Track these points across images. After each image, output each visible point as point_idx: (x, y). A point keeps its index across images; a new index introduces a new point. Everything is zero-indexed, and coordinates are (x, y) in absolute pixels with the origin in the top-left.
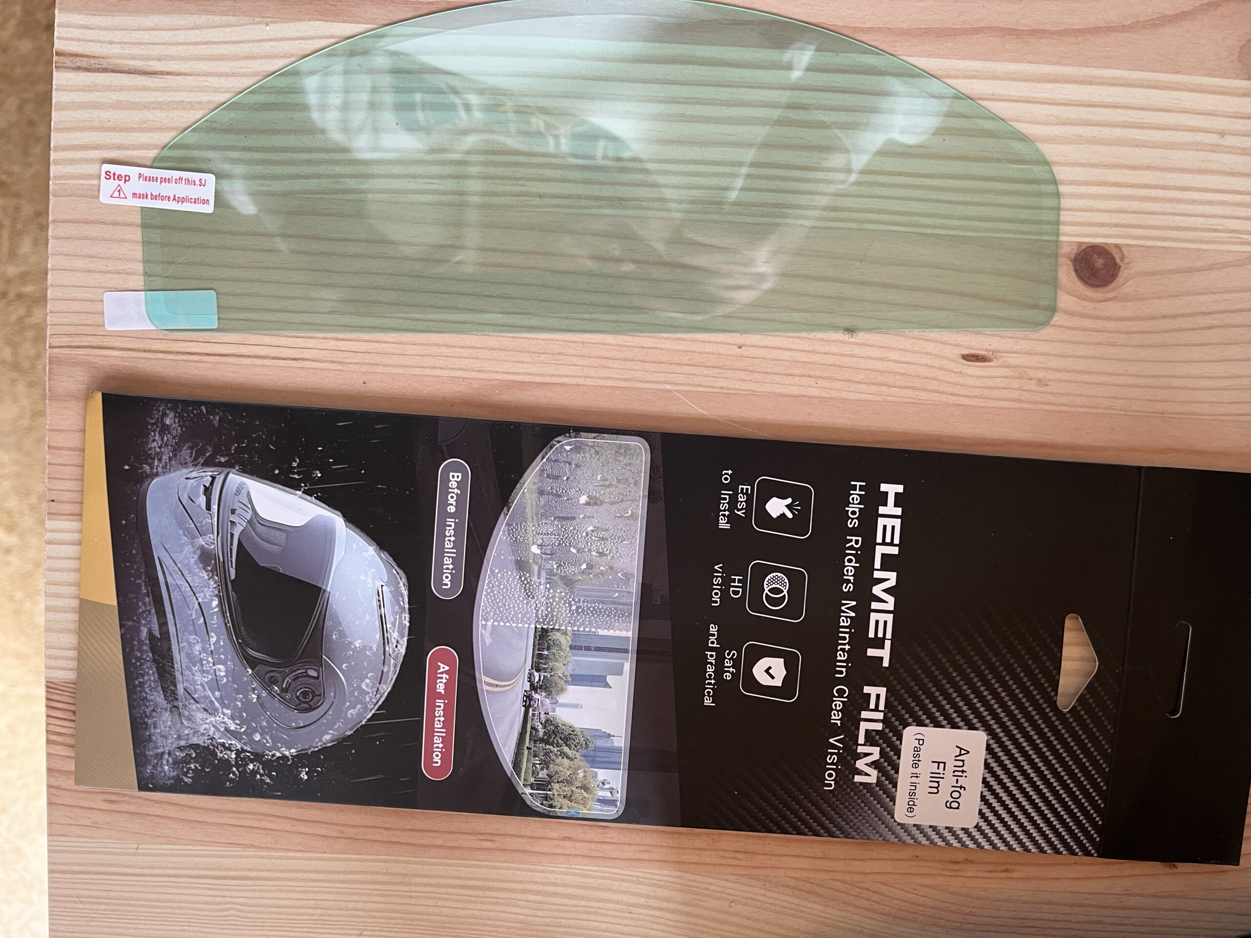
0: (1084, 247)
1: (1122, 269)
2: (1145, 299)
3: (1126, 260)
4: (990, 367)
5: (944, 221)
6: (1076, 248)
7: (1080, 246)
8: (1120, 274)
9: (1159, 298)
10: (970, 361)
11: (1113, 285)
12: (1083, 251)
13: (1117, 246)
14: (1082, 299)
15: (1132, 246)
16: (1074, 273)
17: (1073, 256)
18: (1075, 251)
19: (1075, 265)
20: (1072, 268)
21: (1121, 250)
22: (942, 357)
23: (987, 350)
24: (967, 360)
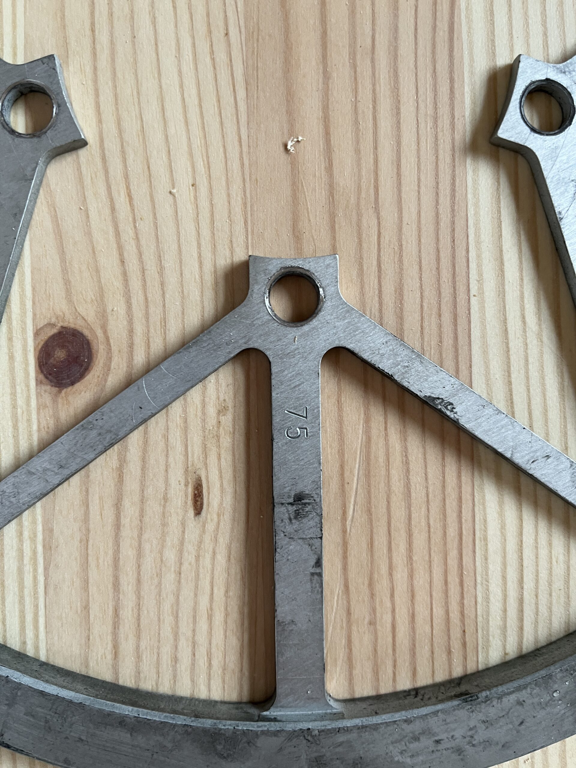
0: (41, 377)
1: (65, 324)
2: (101, 289)
3: (53, 320)
4: (207, 477)
5: (26, 560)
6: (44, 387)
7: (41, 382)
8: (72, 326)
9: (97, 271)
10: (202, 504)
11: (86, 332)
12: (47, 378)
13: (37, 334)
14: (109, 370)
15: (35, 315)
16: (78, 386)
17: (55, 390)
18: (48, 388)
19: (66, 386)
20: (70, 388)
21: (41, 328)
22: (201, 542)
23: (186, 485)
24: (202, 508)
